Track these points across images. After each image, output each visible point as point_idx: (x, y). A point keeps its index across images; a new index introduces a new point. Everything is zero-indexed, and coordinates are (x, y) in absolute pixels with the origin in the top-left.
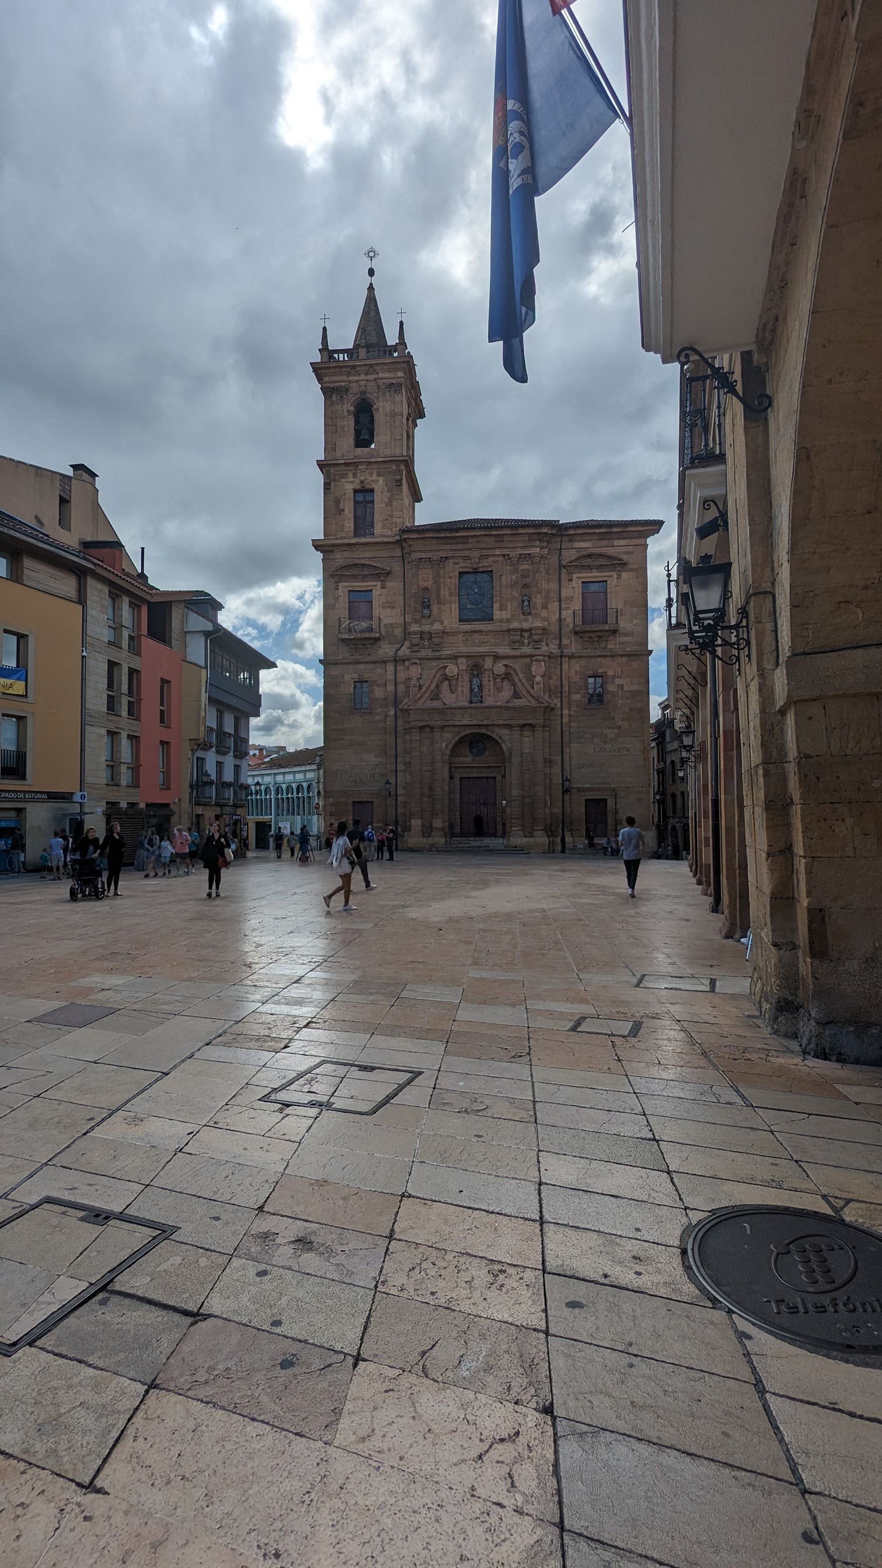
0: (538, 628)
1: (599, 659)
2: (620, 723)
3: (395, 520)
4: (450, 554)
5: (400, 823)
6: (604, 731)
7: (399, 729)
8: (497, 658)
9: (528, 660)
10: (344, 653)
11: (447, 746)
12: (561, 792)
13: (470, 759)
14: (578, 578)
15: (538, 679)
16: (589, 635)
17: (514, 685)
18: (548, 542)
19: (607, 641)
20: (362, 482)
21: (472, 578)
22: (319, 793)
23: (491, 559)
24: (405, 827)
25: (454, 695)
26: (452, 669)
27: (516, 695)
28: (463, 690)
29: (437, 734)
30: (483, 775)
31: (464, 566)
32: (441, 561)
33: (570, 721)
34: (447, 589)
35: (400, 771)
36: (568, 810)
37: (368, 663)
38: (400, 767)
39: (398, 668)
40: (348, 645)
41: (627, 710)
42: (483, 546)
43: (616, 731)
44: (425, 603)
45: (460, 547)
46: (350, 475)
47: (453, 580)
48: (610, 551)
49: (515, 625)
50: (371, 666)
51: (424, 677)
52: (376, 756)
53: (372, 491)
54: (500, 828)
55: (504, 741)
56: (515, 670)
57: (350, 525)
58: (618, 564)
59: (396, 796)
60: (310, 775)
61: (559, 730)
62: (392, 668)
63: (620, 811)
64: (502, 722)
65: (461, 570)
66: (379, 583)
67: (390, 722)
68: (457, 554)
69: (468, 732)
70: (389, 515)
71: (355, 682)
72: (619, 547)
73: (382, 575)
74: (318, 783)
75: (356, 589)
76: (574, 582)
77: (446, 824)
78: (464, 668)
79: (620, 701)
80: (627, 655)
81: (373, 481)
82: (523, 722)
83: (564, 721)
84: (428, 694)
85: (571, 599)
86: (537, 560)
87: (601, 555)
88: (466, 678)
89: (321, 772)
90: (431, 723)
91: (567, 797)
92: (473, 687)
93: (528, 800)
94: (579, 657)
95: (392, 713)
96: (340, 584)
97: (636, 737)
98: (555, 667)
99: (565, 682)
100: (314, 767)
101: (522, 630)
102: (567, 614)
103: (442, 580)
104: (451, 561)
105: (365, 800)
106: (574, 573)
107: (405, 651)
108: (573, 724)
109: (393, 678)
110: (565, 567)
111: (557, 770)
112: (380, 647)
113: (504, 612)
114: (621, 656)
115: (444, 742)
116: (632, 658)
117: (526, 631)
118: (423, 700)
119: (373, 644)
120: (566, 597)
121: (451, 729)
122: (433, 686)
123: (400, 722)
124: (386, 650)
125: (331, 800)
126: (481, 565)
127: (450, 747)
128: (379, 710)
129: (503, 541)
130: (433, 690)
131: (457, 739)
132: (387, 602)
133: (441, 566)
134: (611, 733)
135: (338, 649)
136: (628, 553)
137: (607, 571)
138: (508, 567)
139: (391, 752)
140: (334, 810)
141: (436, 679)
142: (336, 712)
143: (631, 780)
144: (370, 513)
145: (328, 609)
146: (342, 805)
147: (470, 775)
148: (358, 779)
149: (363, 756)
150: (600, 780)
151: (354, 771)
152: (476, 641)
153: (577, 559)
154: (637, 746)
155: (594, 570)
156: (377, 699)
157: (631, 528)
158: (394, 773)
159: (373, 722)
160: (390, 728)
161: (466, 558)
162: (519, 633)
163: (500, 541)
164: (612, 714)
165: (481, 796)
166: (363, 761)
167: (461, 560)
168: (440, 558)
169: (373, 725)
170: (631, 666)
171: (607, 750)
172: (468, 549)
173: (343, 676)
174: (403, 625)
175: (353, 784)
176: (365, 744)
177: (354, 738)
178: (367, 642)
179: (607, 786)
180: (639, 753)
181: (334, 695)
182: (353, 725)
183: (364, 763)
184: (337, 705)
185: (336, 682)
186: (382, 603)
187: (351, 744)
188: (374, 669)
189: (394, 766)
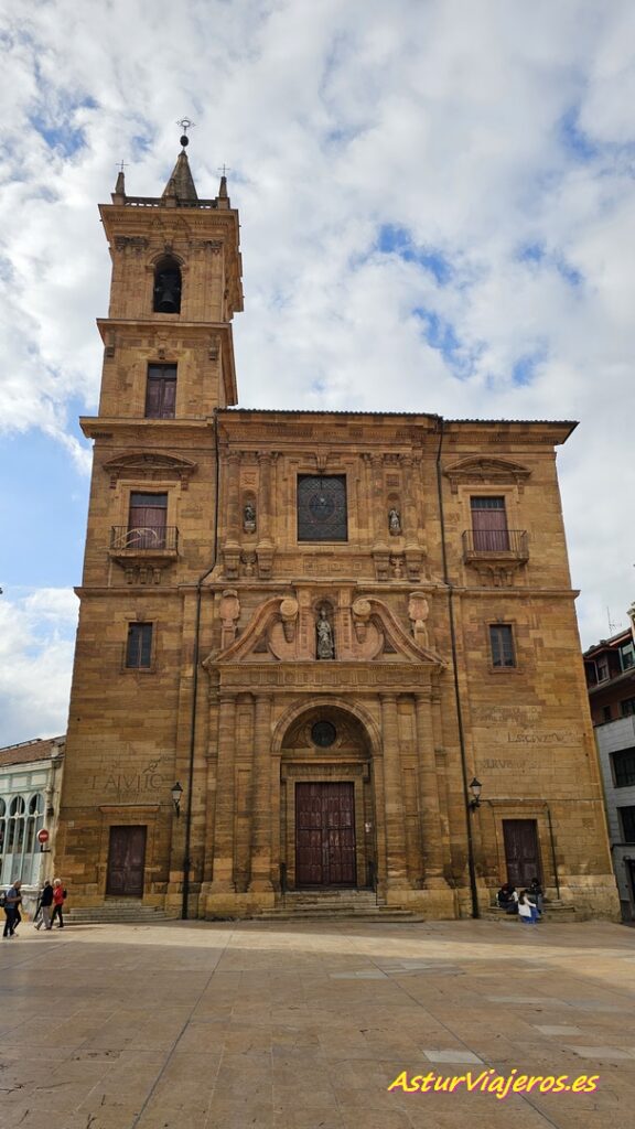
0: (414, 552)
1: (503, 601)
2: (543, 696)
3: (206, 402)
4: (284, 448)
5: (194, 865)
6: (522, 708)
7: (201, 699)
8: (357, 592)
9: (401, 598)
10: (115, 579)
11: (278, 728)
12: (464, 808)
13: (313, 749)
14: (465, 490)
15: (420, 624)
16: (486, 565)
17: (385, 632)
18: (423, 442)
19: (512, 576)
20: (161, 351)
21: (316, 484)
22: (51, 812)
23: (343, 459)
24: (203, 871)
25: (291, 647)
26: (290, 605)
27: (388, 648)
28: (306, 636)
29: (262, 708)
30: (334, 778)
31: (303, 466)
32: (272, 457)
33: (469, 692)
34: (280, 494)
35: (198, 770)
36: (477, 840)
37: (153, 595)
38: (199, 764)
39: (203, 604)
40: (124, 568)
41: (552, 676)
42: (333, 441)
43: (539, 708)
44: (247, 513)
45: (299, 440)
46: (145, 343)
47: (290, 483)
48: (508, 458)
49: (381, 546)
50: (159, 600)
51: (244, 618)
52: (158, 745)
53: (174, 366)
54: (362, 872)
55: (370, 720)
56: (384, 609)
57: (139, 404)
58: (520, 475)
59: (189, 815)
60: (38, 780)
61: (455, 704)
62: (194, 604)
63: (560, 841)
64: (366, 689)
65: (301, 472)
66: (179, 483)
67: (185, 689)
68: (296, 449)
69: (313, 705)
70: (198, 396)
71: (131, 624)
72: (517, 454)
73: (185, 472)
74: (52, 792)
75: (142, 489)
76: (460, 495)
77: (276, 866)
78: (308, 604)
79: (539, 663)
80: (544, 597)
81: (176, 352)
82: (399, 689)
83: (461, 690)
84: (250, 643)
85: (456, 517)
86: (408, 462)
87: (495, 463)
88: (311, 620)
89: (59, 773)
90: (255, 689)
91: (473, 816)
92: (320, 634)
93: (412, 822)
94: (477, 597)
95: (190, 672)
96: (119, 481)
97: (570, 718)
98: (442, 611)
99: (458, 632)
100: (48, 764)
101: (392, 556)
102: (454, 539)
103: (274, 483)
104: (287, 458)
105: (132, 823)
106: (459, 483)
107: (215, 578)
108: (474, 697)
109: (194, 618)
110: (446, 475)
111: (455, 770)
112: (175, 573)
113: (363, 530)
114: (535, 597)
115: (274, 722)
116: (551, 601)
117: (397, 556)
118: (243, 651)
119: (165, 567)
120: (450, 515)
121: (286, 700)
122: (259, 631)
123: (202, 689)
124: (184, 577)
125: (72, 824)
126: (330, 465)
127: (284, 729)
128: (167, 669)
129: (361, 436)
130: (258, 638)
131: (295, 715)
132: (188, 510)
133: (273, 464)
134: (531, 711)
135: (107, 574)
136: (530, 462)
137: (506, 484)
138: (369, 471)
139: (185, 738)
140: (75, 842)
141: (263, 621)
142: (94, 671)
143: (570, 787)
144: (169, 394)
145: (96, 515)
146: (90, 834)
147: (312, 779)
148: (123, 787)
149: (136, 745)
150: (521, 789)
151: (117, 771)
152: (325, 568)
153: (462, 466)
154: (574, 732)
155: (486, 482)
156: (166, 652)
157: (534, 430)
158: (188, 774)
159: (157, 688)
160: (185, 698)
161: (308, 456)
162: (387, 559)
163: (356, 433)
164: (530, 683)
165: (331, 815)
166: (135, 753)
167: (301, 459)
168: (273, 453)
169: (156, 692)
170: (551, 612)
171: (529, 738)
172: (311, 444)
173: (111, 614)
174: (213, 542)
175: (115, 795)
176: (142, 725)
177: (123, 714)
178: (154, 564)
179: (536, 798)
180: (578, 744)
181: (93, 643)
182: (122, 693)
183: (137, 758)
184: (98, 660)
185: (100, 623)
186: (183, 511)
187: (117, 725)
188: (163, 605)
189: (188, 762)
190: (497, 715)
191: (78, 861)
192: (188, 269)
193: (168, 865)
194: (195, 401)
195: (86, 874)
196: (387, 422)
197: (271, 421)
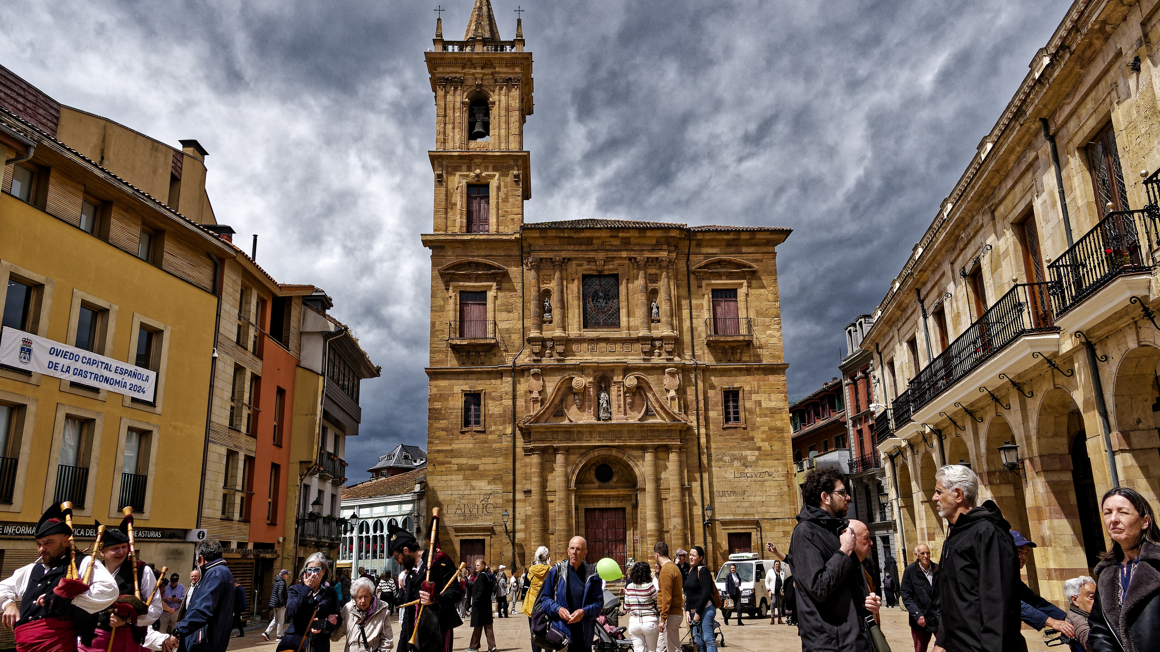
0: (669, 337)
1: (734, 372)
2: (760, 444)
4: (572, 255)
6: (745, 453)
7: (519, 451)
8: (627, 370)
9: (659, 373)
10: (453, 361)
11: (573, 473)
12: (702, 523)
13: (597, 484)
14: (708, 285)
15: (672, 393)
16: (722, 346)
17: (647, 401)
18: (676, 247)
19: (741, 353)
20: (477, 176)
21: (596, 281)
22: (419, 530)
23: (616, 262)
25: (581, 414)
26: (579, 381)
27: (649, 412)
28: (590, 405)
29: (561, 457)
30: (612, 505)
31: (586, 268)
32: (563, 262)
33: (708, 442)
35: (520, 501)
37: (481, 373)
38: (519, 496)
39: (517, 381)
40: (458, 353)
41: (766, 427)
42: (608, 247)
43: (757, 453)
44: (546, 308)
45: (583, 247)
46: (464, 167)
48: (738, 259)
49: (644, 332)
50: (485, 377)
51: (546, 390)
52: (489, 483)
53: (487, 187)
55: (636, 465)
56: (647, 382)
57: (461, 220)
58: (748, 272)
59: (514, 531)
61: (696, 451)
62: (510, 380)
64: (633, 443)
65: (585, 273)
66: (495, 284)
67: (506, 443)
68: (581, 255)
69: (596, 454)
70: (506, 212)
71: (466, 395)
72: (747, 254)
73: (499, 275)
74: (418, 517)
75: (468, 289)
76: (704, 288)
78: (592, 380)
79: (758, 419)
80: (763, 369)
81: (488, 175)
82: (656, 443)
83: (702, 441)
84: (551, 410)
85: (701, 307)
86: (665, 263)
87: (730, 263)
89: (422, 503)
90: (555, 444)
91: (708, 530)
92: (601, 402)
94: (714, 371)
95: (509, 430)
96: (451, 284)
97: (778, 460)
98: (690, 381)
99: (700, 397)
100: (414, 497)
101: (653, 339)
102: (699, 324)
103: (565, 284)
104: (574, 262)
105: (474, 538)
106: (703, 279)
107: (524, 359)
108: (711, 445)
109: (511, 391)
110: (694, 273)
111: (696, 498)
112: (496, 354)
113: (631, 319)
114: (757, 370)
115: (569, 466)
116: (768, 372)
117: (656, 340)
118: (546, 416)
119: (488, 351)
120: (696, 304)
121: (577, 451)
122: (557, 401)
123: (519, 443)
124: (502, 358)
126: (606, 267)
127: (577, 471)
128: (493, 428)
129: (629, 244)
130: (556, 406)
131: (584, 462)
132: (503, 305)
133: (564, 267)
134: (751, 455)
135: (447, 356)
136: (756, 260)
137: (738, 279)
138: (636, 272)
139: (509, 478)
141: (560, 393)
143: (775, 509)
144: (484, 210)
145: (436, 311)
146: (447, 545)
147: (596, 506)
148: (467, 511)
149: (474, 483)
150: (742, 511)
151: (463, 501)
152: (604, 350)
153: (706, 266)
154: (780, 470)
155: (723, 277)
156: (491, 416)
157: (759, 236)
158: (512, 504)
159: (485, 442)
160: (507, 450)
161: (590, 260)
162: (649, 342)
163: (626, 243)
164: (751, 434)
165: (610, 530)
166: (474, 489)
167: (585, 262)
168: (564, 259)
169: (486, 445)
170: (768, 380)
171: (748, 475)
172: (592, 250)
173: (451, 388)
174: (522, 330)
175: (462, 518)
176: (477, 469)
177: (463, 461)
178: (480, 349)
179: (752, 517)
180: (783, 478)
182: (462, 446)
183: (476, 492)
184: (445, 421)
185: (445, 393)
186: (498, 306)
187: (461, 468)
188: (487, 381)
189: (512, 494)
190: (727, 458)
192: (494, 103)
196: (649, 234)
197: (562, 235)
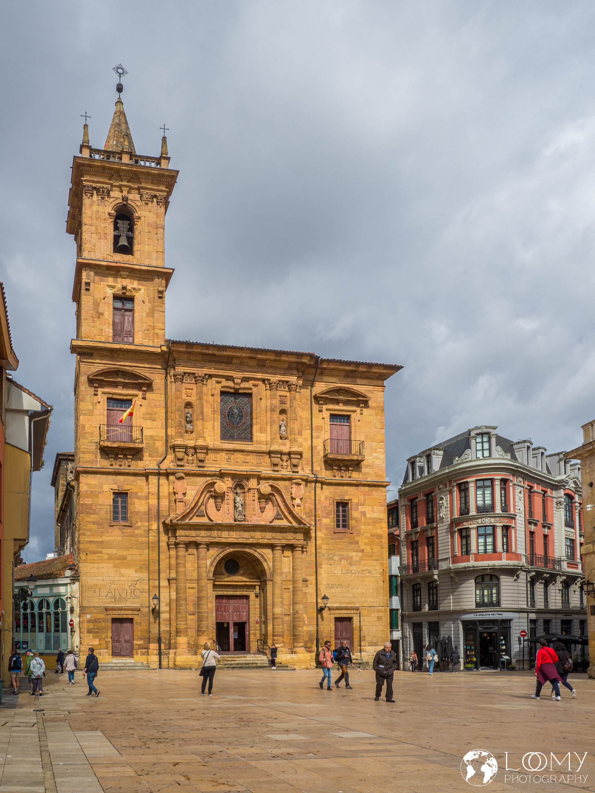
0: (295, 452)
1: (345, 487)
2: (363, 547)
4: (213, 372)
5: (163, 640)
6: (351, 554)
7: (163, 544)
8: (259, 478)
9: (288, 483)
10: (103, 462)
11: (211, 564)
12: (315, 611)
13: (225, 577)
15: (298, 501)
17: (277, 506)
20: (122, 289)
21: (232, 398)
23: (251, 382)
24: (170, 644)
25: (219, 513)
26: (220, 486)
27: (279, 516)
28: (228, 507)
29: (202, 551)
31: (225, 385)
32: (205, 378)
34: (209, 406)
35: (164, 587)
36: (321, 628)
37: (128, 474)
38: (164, 583)
39: (161, 481)
40: (107, 454)
42: (245, 368)
44: (188, 418)
45: (223, 366)
46: (111, 279)
47: (216, 399)
49: (275, 447)
50: (131, 478)
51: (189, 492)
52: (136, 571)
53: (132, 300)
55: (265, 560)
56: (279, 491)
57: (108, 329)
61: (314, 552)
62: (155, 481)
63: (364, 628)
64: (264, 541)
65: (223, 390)
66: (140, 393)
67: (152, 537)
68: (221, 373)
69: (233, 549)
70: (150, 326)
71: (114, 493)
73: (144, 384)
75: (115, 396)
76: (323, 412)
78: (230, 485)
79: (363, 527)
80: (369, 485)
81: (134, 289)
82: (284, 542)
83: (318, 543)
84: (195, 510)
85: (321, 428)
86: (293, 387)
89: (76, 586)
90: (197, 539)
91: (320, 615)
92: (237, 505)
94: (330, 484)
95: (154, 526)
96: (99, 390)
99: (318, 506)
100: (69, 581)
101: (281, 453)
102: (318, 443)
103: (205, 397)
104: (214, 379)
105: (125, 616)
106: (323, 405)
107: (168, 464)
108: (324, 546)
109: (156, 491)
111: (311, 589)
112: (141, 459)
113: (263, 435)
114: (365, 485)
115: (209, 560)
117: (285, 454)
118: (190, 516)
119: (134, 455)
120: (317, 427)
121: (216, 547)
122: (200, 502)
124: (148, 462)
125: (89, 616)
127: (214, 565)
128: (139, 524)
129: (264, 366)
130: (199, 507)
131: (221, 556)
132: (146, 414)
133: (205, 383)
134: (356, 555)
135: (96, 457)
138: (268, 392)
139: (155, 567)
140: (92, 627)
141: (203, 496)
142: (94, 523)
144: (128, 322)
146: (100, 622)
147: (226, 593)
148: (117, 595)
149: (123, 571)
151: (113, 586)
152: (239, 460)
156: (138, 513)
158: (157, 589)
159: (132, 536)
160: (153, 543)
161: (228, 378)
162: (279, 456)
163: (261, 365)
164: (357, 539)
166: (123, 576)
167: (224, 380)
168: (206, 375)
169: (133, 538)
170: (372, 495)
172: (232, 369)
173: (101, 486)
174: (164, 438)
175: (113, 600)
176: (126, 559)
177: (113, 551)
178: (127, 453)
179: (354, 605)
181: (92, 505)
182: (113, 538)
183: (125, 579)
184: (95, 516)
185: (94, 491)
186: (143, 414)
187: (111, 558)
188: (134, 481)
189: (157, 582)
190: (336, 558)
191: (94, 637)
192: (139, 218)
193: (149, 640)
194: (148, 330)
195: (100, 644)
